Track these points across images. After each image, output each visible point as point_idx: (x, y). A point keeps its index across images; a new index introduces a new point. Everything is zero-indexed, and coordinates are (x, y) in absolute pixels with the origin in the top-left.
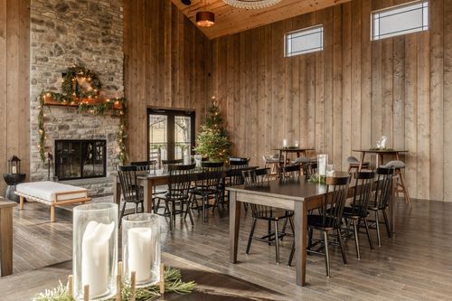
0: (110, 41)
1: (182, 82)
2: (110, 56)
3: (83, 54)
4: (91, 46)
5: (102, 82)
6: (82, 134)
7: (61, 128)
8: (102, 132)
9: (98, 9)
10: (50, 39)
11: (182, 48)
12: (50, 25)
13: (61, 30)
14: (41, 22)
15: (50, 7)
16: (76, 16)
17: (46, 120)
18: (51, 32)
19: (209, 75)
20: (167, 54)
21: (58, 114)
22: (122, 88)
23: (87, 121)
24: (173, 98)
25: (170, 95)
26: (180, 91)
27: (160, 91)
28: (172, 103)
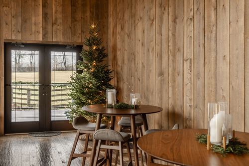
1: (60, 9)
24: (44, 28)
25: (41, 25)
26: (56, 19)
27: (24, 21)
28: (44, 35)
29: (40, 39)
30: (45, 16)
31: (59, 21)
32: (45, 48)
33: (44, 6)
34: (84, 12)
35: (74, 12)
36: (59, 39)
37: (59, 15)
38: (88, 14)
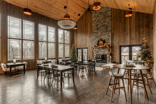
0: (108, 31)
1: (135, 35)
2: (108, 35)
3: (102, 36)
4: (103, 34)
5: (106, 41)
6: (101, 53)
7: (97, 52)
8: (106, 53)
9: (105, 25)
10: (96, 36)
11: (135, 24)
12: (96, 33)
13: (97, 33)
14: (94, 33)
15: (96, 29)
16: (100, 29)
17: (95, 51)
18: (96, 34)
19: (152, 28)
20: (128, 28)
21: (97, 49)
22: (111, 42)
23: (102, 51)
24: (130, 41)
25: (129, 41)
26: (134, 38)
27: (125, 40)
28: (130, 43)
29: (129, 44)
30: (130, 38)
31: (135, 38)
32: (130, 46)
33: (130, 35)
34: (143, 35)
35: (139, 35)
36: (135, 43)
37: (135, 37)
38: (144, 35)
